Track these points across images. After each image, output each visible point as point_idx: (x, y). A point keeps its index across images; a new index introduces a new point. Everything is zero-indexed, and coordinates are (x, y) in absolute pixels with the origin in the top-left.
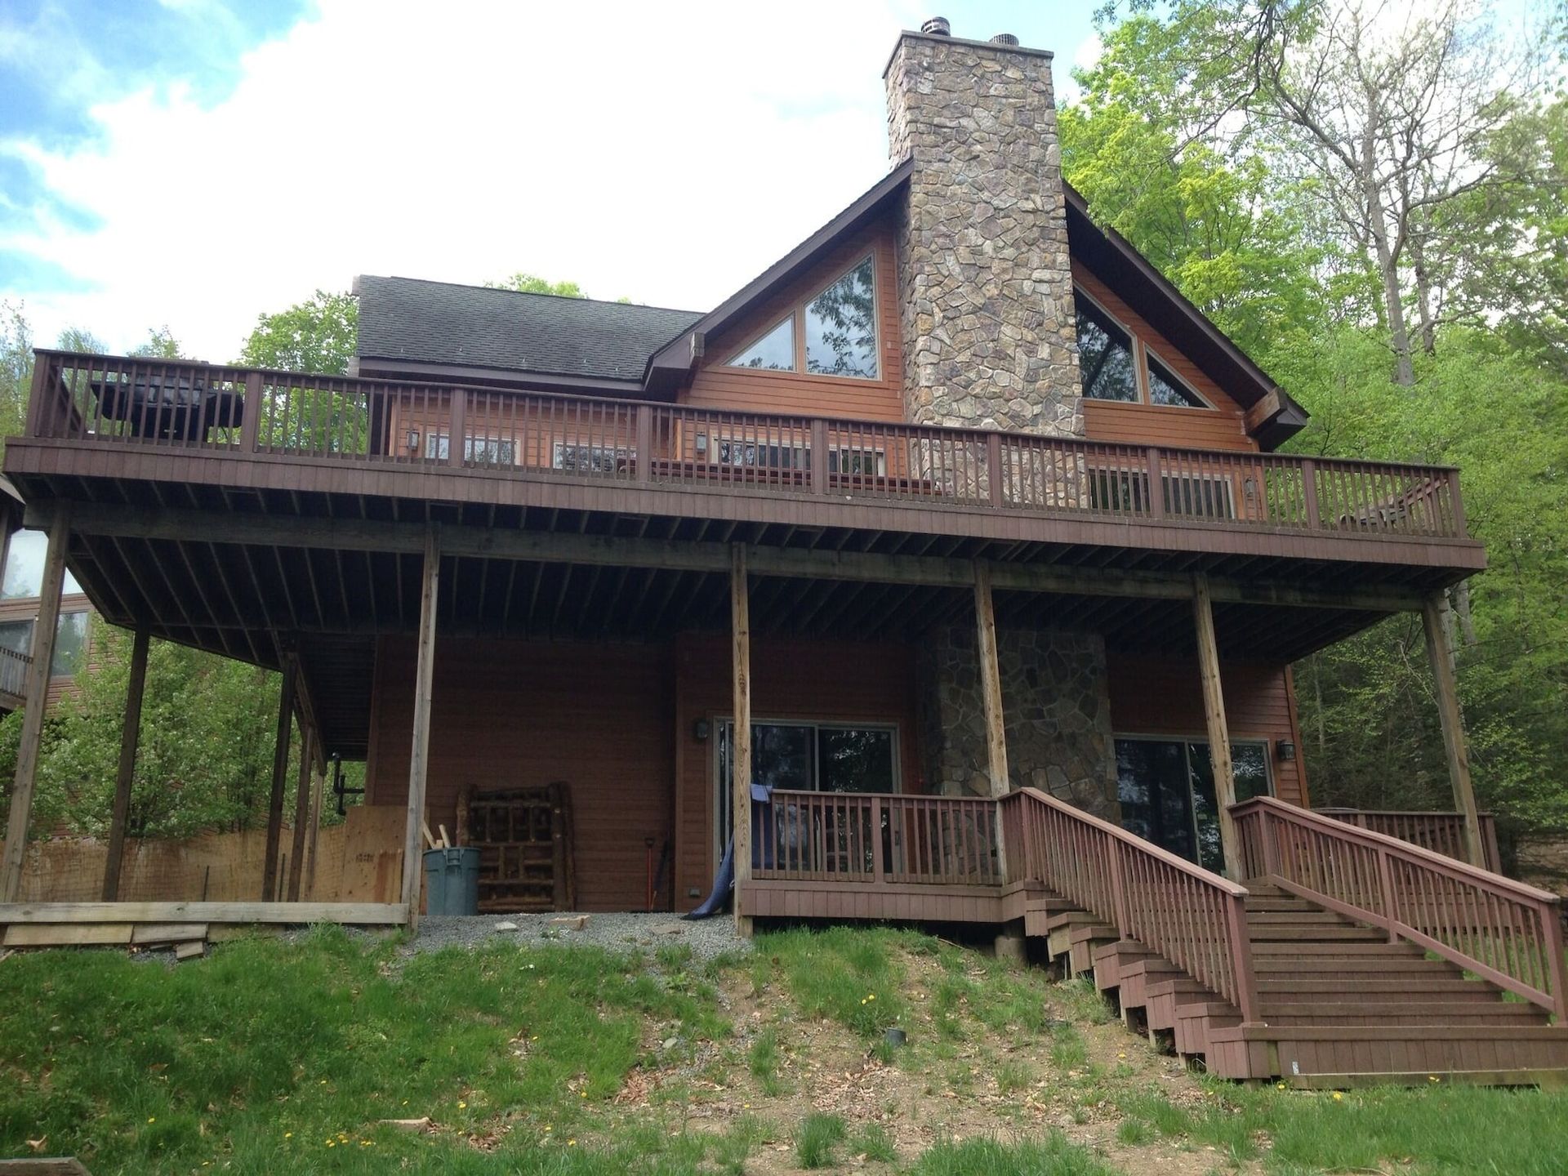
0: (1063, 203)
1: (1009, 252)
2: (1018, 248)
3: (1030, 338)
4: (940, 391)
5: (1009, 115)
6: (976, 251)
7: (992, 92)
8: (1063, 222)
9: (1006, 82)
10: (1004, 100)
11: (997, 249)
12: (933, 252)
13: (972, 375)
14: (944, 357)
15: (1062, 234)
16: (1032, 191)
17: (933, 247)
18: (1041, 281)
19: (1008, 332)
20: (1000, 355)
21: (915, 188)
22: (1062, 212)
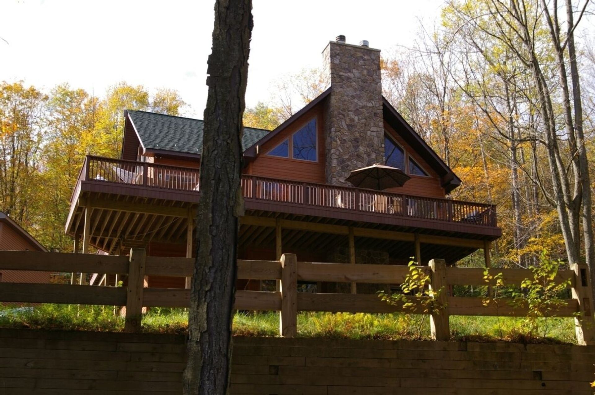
0: (382, 103)
1: (364, 121)
2: (366, 120)
3: (369, 151)
4: (339, 168)
5: (365, 72)
6: (352, 120)
7: (360, 63)
8: (382, 111)
9: (364, 60)
10: (363, 67)
11: (359, 120)
12: (337, 120)
13: (349, 163)
14: (340, 156)
15: (381, 115)
16: (372, 100)
17: (338, 118)
18: (373, 131)
19: (361, 149)
20: (359, 156)
21: (333, 97)
22: (382, 107)
